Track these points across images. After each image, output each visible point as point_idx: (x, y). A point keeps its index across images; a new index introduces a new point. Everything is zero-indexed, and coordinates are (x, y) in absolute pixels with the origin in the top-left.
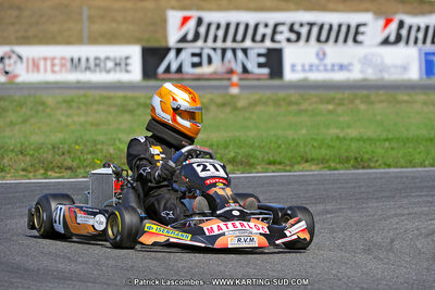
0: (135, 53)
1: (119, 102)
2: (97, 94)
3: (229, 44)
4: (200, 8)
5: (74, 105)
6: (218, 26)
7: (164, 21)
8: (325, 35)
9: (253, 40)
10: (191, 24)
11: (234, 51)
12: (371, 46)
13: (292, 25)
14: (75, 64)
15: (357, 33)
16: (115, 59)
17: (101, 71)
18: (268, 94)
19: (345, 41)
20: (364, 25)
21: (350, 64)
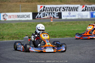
0: (31, 14)
1: (28, 24)
2: (23, 22)
4: (44, 4)
5: (18, 25)
6: (48, 8)
7: (37, 7)
10: (43, 8)
11: (51, 13)
12: (80, 11)
13: (63, 8)
14: (18, 16)
15: (77, 9)
16: (27, 15)
17: (24, 18)
18: (59, 22)
19: (74, 11)
20: (78, 7)
21: (76, 15)
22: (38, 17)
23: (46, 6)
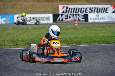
0: (51, 16)
1: (47, 28)
2: (42, 26)
4: (67, 4)
5: (36, 29)
6: (72, 9)
7: (58, 8)
8: (99, 11)
9: (81, 12)
11: (76, 15)
12: (110, 13)
13: (90, 8)
16: (46, 17)
17: (42, 20)
18: (84, 25)
19: (104, 12)
20: (108, 8)
21: (105, 18)
22: (59, 20)
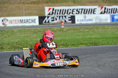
0: (37, 18)
1: (33, 31)
2: (27, 29)
3: (61, 15)
4: (53, 6)
5: (21, 32)
6: (58, 10)
7: (44, 10)
10: (51, 10)
11: (62, 17)
12: (98, 14)
14: (21, 21)
15: (94, 11)
16: (32, 20)
17: (28, 23)
18: (71, 27)
19: (91, 13)
20: (96, 9)
21: (92, 19)
22: (45, 22)
23: (56, 8)
